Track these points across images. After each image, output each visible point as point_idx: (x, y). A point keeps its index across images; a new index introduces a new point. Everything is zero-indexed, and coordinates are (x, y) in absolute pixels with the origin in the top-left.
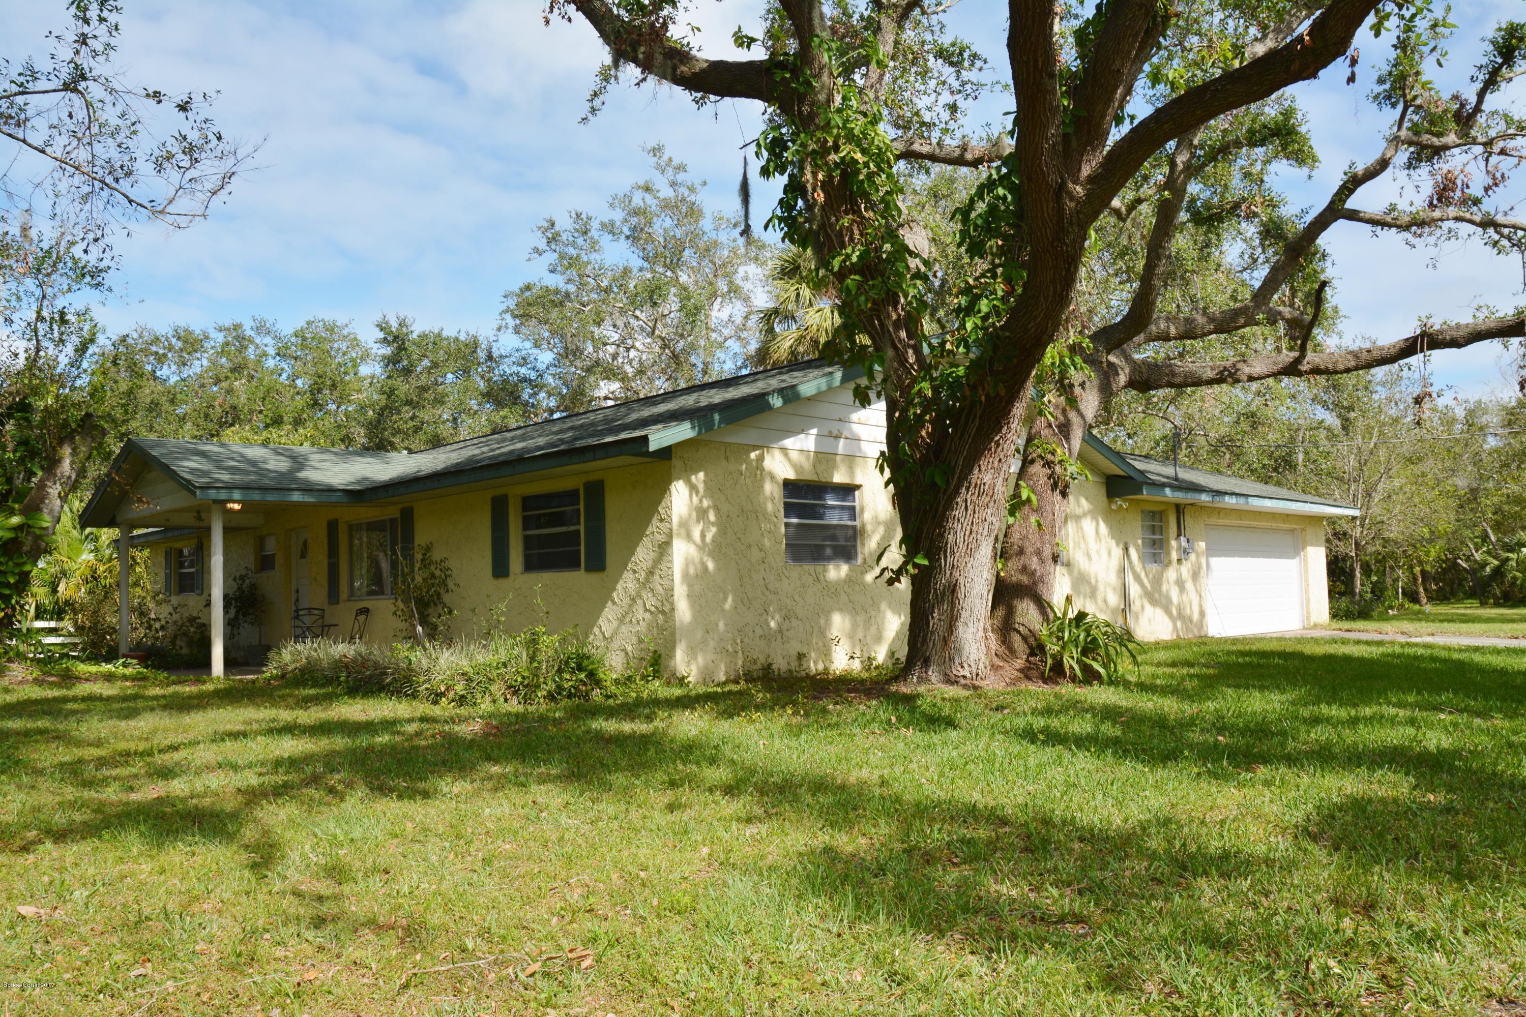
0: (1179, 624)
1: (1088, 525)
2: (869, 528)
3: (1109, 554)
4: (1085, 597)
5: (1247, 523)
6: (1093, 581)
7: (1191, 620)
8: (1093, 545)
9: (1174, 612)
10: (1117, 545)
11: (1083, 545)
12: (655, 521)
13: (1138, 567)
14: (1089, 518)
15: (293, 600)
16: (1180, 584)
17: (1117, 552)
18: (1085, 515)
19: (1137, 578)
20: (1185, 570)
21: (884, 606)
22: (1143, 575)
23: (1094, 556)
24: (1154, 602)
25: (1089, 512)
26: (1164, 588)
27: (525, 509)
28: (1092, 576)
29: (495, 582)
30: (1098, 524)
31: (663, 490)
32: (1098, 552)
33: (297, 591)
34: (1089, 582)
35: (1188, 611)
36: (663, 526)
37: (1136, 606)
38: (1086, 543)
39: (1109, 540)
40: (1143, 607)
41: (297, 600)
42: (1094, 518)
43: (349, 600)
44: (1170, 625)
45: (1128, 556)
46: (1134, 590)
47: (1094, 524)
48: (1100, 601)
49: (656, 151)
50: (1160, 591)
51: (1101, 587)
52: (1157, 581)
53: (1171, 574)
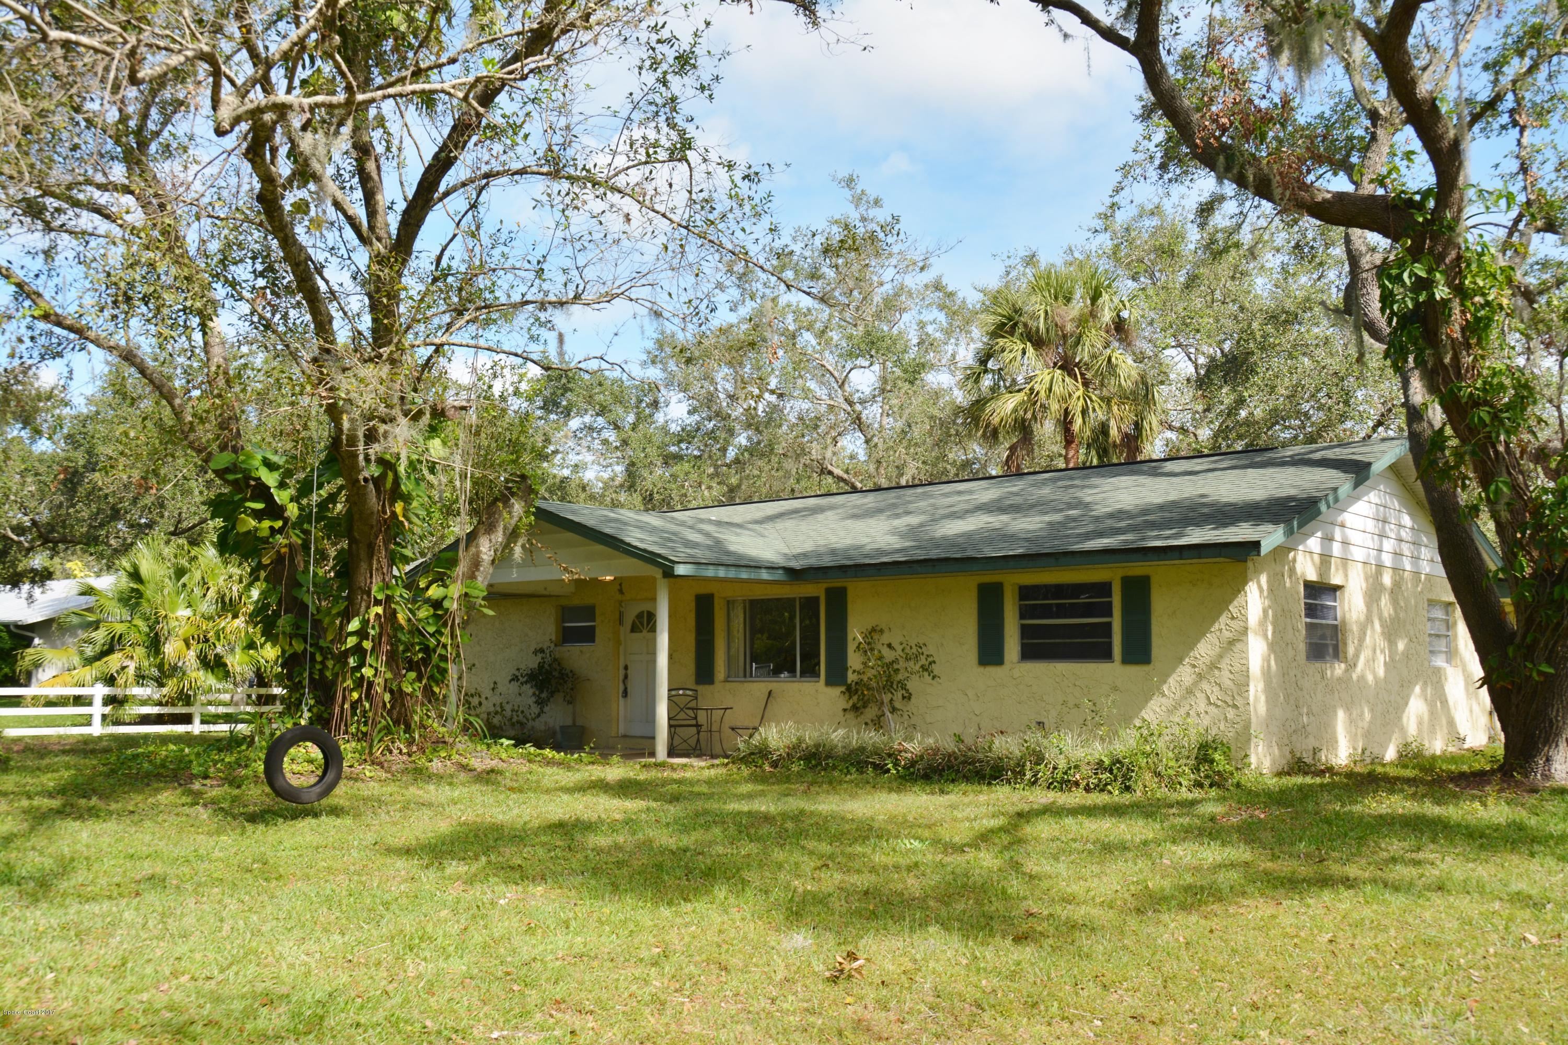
12: (1223, 619)
15: (621, 677)
27: (1022, 598)
29: (981, 669)
31: (1238, 587)
33: (626, 668)
36: (1234, 624)
41: (626, 677)
43: (726, 681)
49: (850, 182)
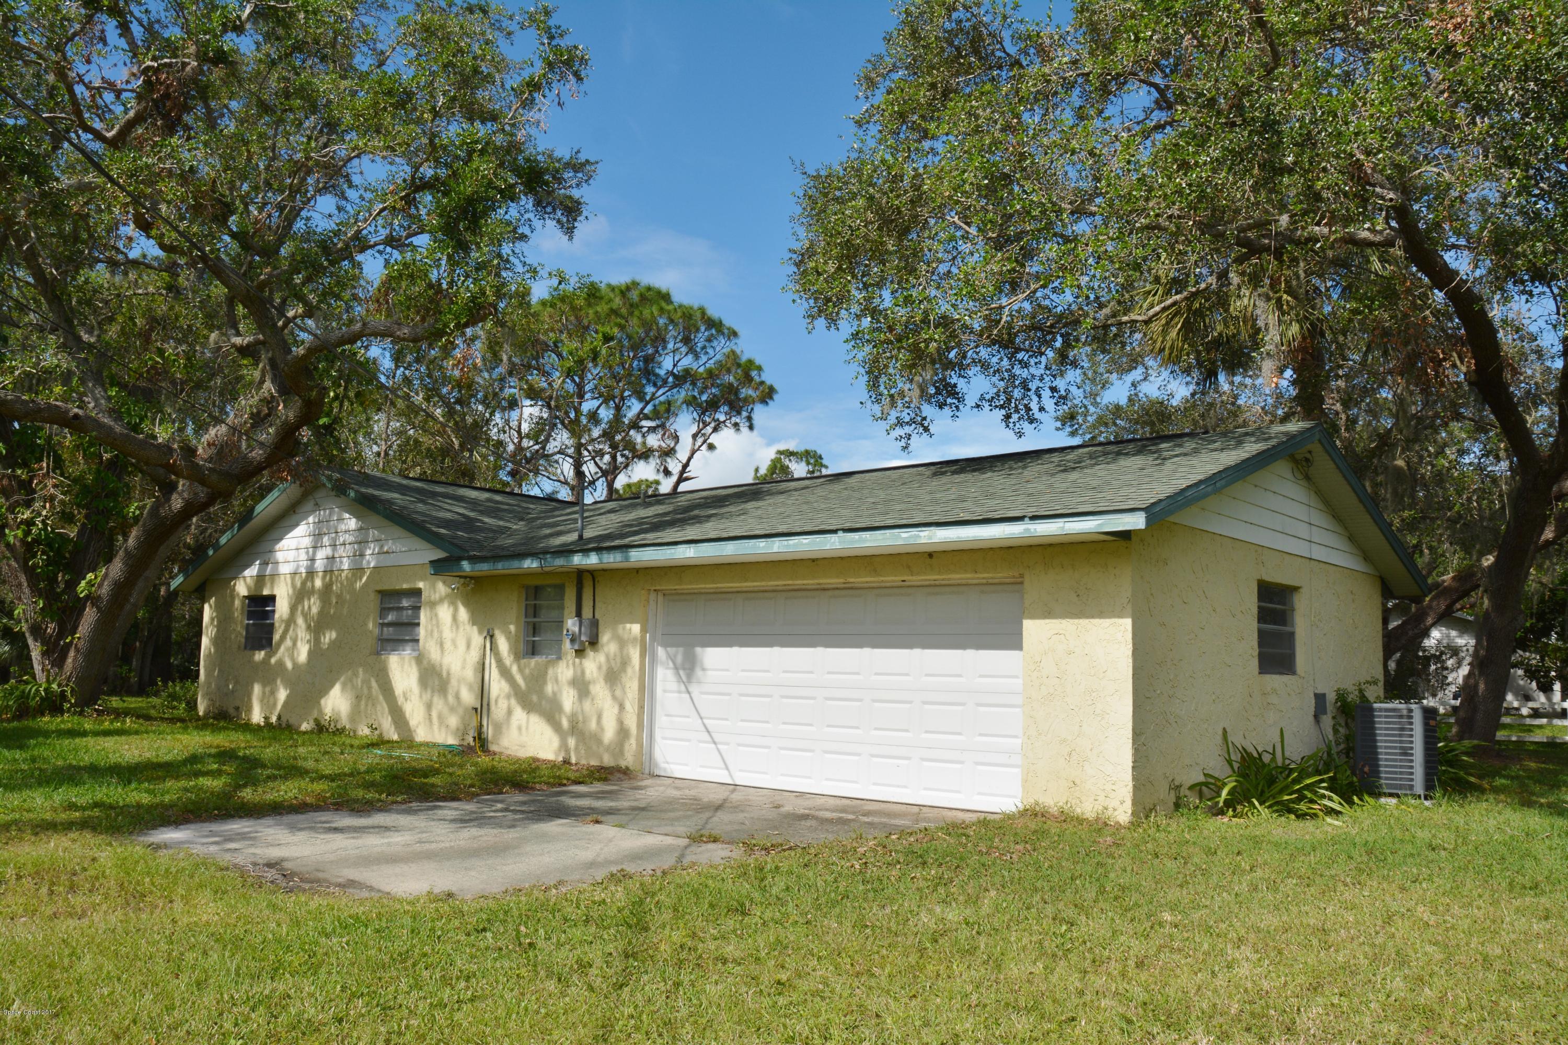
0: (572, 742)
1: (444, 612)
2: (277, 625)
3: (468, 646)
4: (433, 692)
5: (810, 582)
6: (444, 674)
7: (599, 741)
8: (447, 634)
9: (565, 723)
10: (480, 632)
11: (436, 634)
13: (508, 659)
14: (446, 605)
16: (581, 686)
17: (477, 639)
18: (441, 600)
19: (505, 672)
20: (592, 664)
21: (279, 682)
22: (514, 669)
23: (448, 645)
24: (529, 706)
25: (447, 596)
26: (549, 689)
28: (445, 668)
30: (456, 610)
32: (454, 642)
34: (439, 675)
35: (593, 725)
37: (499, 710)
38: (441, 632)
39: (468, 627)
40: (510, 712)
42: (453, 603)
44: (556, 741)
45: (494, 648)
46: (497, 686)
47: (451, 609)
48: (451, 698)
50: (541, 692)
51: (454, 682)
52: (538, 680)
53: (564, 671)
